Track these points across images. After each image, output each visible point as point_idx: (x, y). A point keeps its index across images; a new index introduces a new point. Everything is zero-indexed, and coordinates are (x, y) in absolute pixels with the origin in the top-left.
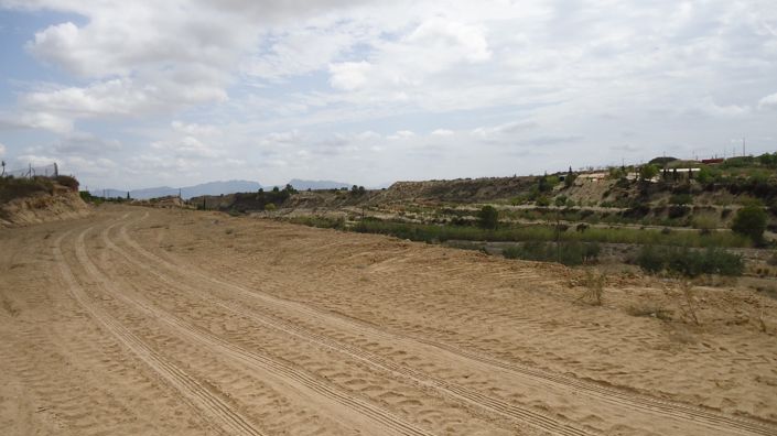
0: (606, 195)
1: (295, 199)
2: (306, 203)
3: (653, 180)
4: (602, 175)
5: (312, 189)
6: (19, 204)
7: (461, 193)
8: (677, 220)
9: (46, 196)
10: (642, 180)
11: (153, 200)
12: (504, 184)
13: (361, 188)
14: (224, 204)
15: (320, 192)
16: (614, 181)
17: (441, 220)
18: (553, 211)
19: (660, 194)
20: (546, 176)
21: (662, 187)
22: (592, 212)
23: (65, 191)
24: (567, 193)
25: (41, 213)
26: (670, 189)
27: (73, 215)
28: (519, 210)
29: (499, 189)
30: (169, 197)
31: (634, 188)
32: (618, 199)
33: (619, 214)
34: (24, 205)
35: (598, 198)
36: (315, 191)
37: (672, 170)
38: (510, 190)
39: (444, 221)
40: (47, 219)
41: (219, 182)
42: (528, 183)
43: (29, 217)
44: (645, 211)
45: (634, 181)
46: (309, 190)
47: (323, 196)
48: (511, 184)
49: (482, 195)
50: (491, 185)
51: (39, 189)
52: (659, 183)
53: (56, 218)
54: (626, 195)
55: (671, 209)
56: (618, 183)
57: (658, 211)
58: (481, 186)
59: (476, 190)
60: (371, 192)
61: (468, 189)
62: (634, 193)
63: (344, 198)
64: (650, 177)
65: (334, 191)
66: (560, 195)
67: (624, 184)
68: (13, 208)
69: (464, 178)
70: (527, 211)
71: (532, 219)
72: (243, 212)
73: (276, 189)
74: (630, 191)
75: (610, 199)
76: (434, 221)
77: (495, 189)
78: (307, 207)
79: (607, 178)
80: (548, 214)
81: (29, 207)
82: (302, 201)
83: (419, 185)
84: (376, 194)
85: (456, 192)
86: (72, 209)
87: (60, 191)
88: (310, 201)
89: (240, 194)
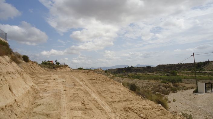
1: (133, 70)
2: (136, 71)
5: (138, 67)
6: (58, 68)
7: (177, 68)
12: (190, 65)
13: (150, 66)
14: (115, 71)
15: (140, 68)
18: (196, 72)
24: (204, 67)
29: (188, 66)
36: (139, 67)
46: (137, 67)
47: (140, 69)
48: (192, 65)
49: (183, 68)
51: (61, 66)
53: (63, 70)
58: (183, 66)
59: (181, 67)
60: (152, 67)
63: (145, 69)
66: (202, 68)
71: (188, 74)
72: (119, 73)
73: (128, 67)
78: (136, 72)
82: (135, 70)
83: (165, 65)
84: (153, 68)
85: (175, 67)
86: (66, 69)
87: (65, 67)
88: (137, 70)
89: (119, 68)
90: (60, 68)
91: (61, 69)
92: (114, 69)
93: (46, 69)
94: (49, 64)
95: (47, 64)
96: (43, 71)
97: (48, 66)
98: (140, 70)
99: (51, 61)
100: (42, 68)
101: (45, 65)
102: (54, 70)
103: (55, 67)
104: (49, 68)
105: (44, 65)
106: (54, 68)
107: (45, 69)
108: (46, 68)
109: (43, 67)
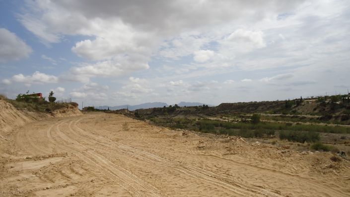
0: (315, 109)
1: (178, 111)
2: (183, 112)
3: (337, 103)
4: (314, 100)
6: (57, 111)
7: (250, 109)
8: (344, 122)
9: (66, 109)
10: (332, 103)
11: (117, 111)
12: (270, 104)
13: (207, 106)
14: (149, 113)
15: (190, 107)
16: (319, 103)
17: (236, 120)
18: (288, 117)
19: (340, 110)
20: (289, 101)
21: (341, 106)
22: (305, 118)
23: (73, 107)
24: (297, 108)
25: (64, 114)
26: (345, 107)
27: (74, 115)
28: (273, 116)
29: (268, 106)
30: (124, 109)
31: (328, 107)
32: (320, 111)
33: (318, 119)
34: (59, 112)
35: (311, 111)
36: (188, 107)
37: (347, 98)
38: (273, 107)
39: (238, 121)
40: (65, 116)
41: (149, 103)
42: (282, 104)
43: (60, 115)
44: (330, 117)
45: (328, 103)
46: (185, 107)
47: (190, 109)
48: (274, 105)
49: (260, 109)
50: (265, 104)
51: (64, 107)
52: (340, 104)
53: (68, 116)
54: (324, 110)
55: (343, 116)
56: (321, 104)
57: (337, 117)
58: (260, 105)
59: (258, 107)
60: (211, 107)
61: (254, 106)
62: (328, 108)
63: (199, 110)
64: (336, 101)
65: (196, 107)
66: (294, 109)
67: (324, 104)
68: (55, 112)
69: (253, 101)
70: (276, 116)
71: (277, 120)
73: (171, 106)
74: (326, 108)
75: (316, 111)
76: (233, 121)
77: (266, 107)
78: (183, 114)
79: (317, 102)
80: (285, 118)
81: (60, 112)
82: (181, 111)
83: (232, 104)
84: (213, 109)
85: (248, 108)
86: (75, 113)
87: (71, 107)
88: (185, 111)
89: (155, 108)
90: (61, 110)
91: (64, 112)
92: (147, 110)
93: (29, 113)
94: (36, 100)
95: (31, 100)
96: (24, 120)
97: (33, 105)
98: (190, 111)
99: (39, 94)
100: (19, 113)
101: (26, 104)
102: (49, 115)
103: (50, 107)
104: (37, 110)
105: (23, 103)
106: (48, 111)
107: (27, 115)
108: (29, 110)
109: (21, 110)
